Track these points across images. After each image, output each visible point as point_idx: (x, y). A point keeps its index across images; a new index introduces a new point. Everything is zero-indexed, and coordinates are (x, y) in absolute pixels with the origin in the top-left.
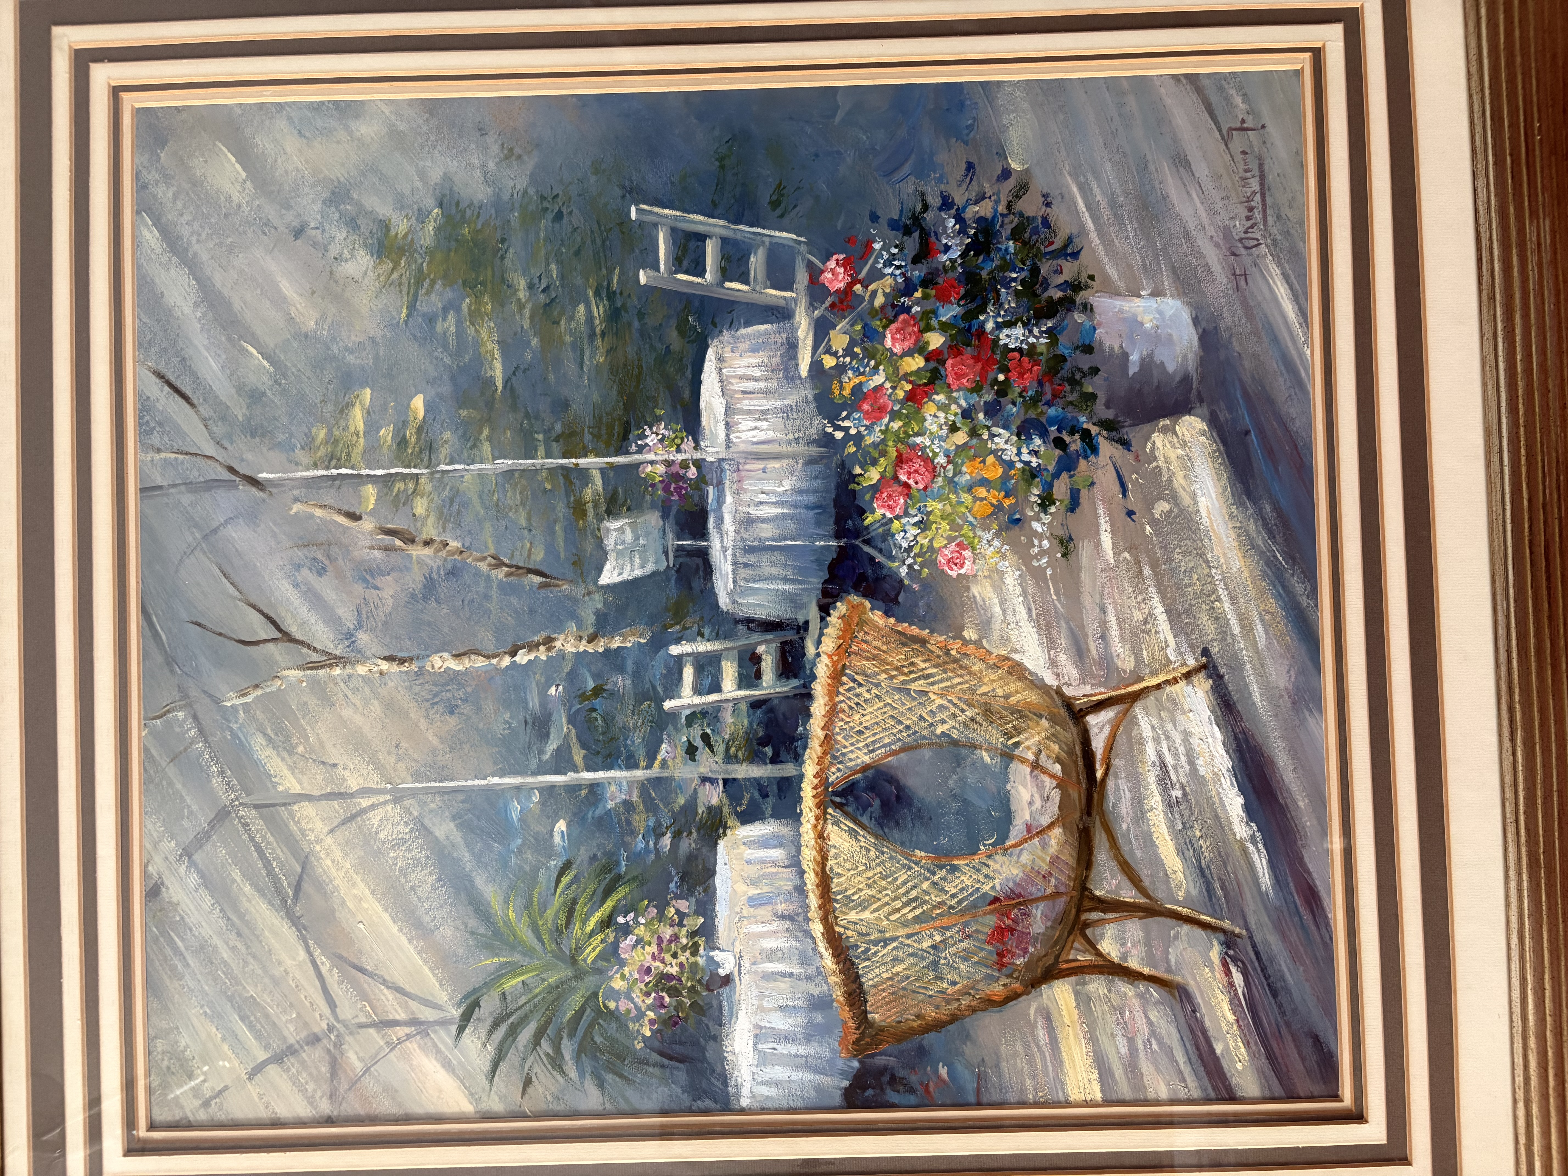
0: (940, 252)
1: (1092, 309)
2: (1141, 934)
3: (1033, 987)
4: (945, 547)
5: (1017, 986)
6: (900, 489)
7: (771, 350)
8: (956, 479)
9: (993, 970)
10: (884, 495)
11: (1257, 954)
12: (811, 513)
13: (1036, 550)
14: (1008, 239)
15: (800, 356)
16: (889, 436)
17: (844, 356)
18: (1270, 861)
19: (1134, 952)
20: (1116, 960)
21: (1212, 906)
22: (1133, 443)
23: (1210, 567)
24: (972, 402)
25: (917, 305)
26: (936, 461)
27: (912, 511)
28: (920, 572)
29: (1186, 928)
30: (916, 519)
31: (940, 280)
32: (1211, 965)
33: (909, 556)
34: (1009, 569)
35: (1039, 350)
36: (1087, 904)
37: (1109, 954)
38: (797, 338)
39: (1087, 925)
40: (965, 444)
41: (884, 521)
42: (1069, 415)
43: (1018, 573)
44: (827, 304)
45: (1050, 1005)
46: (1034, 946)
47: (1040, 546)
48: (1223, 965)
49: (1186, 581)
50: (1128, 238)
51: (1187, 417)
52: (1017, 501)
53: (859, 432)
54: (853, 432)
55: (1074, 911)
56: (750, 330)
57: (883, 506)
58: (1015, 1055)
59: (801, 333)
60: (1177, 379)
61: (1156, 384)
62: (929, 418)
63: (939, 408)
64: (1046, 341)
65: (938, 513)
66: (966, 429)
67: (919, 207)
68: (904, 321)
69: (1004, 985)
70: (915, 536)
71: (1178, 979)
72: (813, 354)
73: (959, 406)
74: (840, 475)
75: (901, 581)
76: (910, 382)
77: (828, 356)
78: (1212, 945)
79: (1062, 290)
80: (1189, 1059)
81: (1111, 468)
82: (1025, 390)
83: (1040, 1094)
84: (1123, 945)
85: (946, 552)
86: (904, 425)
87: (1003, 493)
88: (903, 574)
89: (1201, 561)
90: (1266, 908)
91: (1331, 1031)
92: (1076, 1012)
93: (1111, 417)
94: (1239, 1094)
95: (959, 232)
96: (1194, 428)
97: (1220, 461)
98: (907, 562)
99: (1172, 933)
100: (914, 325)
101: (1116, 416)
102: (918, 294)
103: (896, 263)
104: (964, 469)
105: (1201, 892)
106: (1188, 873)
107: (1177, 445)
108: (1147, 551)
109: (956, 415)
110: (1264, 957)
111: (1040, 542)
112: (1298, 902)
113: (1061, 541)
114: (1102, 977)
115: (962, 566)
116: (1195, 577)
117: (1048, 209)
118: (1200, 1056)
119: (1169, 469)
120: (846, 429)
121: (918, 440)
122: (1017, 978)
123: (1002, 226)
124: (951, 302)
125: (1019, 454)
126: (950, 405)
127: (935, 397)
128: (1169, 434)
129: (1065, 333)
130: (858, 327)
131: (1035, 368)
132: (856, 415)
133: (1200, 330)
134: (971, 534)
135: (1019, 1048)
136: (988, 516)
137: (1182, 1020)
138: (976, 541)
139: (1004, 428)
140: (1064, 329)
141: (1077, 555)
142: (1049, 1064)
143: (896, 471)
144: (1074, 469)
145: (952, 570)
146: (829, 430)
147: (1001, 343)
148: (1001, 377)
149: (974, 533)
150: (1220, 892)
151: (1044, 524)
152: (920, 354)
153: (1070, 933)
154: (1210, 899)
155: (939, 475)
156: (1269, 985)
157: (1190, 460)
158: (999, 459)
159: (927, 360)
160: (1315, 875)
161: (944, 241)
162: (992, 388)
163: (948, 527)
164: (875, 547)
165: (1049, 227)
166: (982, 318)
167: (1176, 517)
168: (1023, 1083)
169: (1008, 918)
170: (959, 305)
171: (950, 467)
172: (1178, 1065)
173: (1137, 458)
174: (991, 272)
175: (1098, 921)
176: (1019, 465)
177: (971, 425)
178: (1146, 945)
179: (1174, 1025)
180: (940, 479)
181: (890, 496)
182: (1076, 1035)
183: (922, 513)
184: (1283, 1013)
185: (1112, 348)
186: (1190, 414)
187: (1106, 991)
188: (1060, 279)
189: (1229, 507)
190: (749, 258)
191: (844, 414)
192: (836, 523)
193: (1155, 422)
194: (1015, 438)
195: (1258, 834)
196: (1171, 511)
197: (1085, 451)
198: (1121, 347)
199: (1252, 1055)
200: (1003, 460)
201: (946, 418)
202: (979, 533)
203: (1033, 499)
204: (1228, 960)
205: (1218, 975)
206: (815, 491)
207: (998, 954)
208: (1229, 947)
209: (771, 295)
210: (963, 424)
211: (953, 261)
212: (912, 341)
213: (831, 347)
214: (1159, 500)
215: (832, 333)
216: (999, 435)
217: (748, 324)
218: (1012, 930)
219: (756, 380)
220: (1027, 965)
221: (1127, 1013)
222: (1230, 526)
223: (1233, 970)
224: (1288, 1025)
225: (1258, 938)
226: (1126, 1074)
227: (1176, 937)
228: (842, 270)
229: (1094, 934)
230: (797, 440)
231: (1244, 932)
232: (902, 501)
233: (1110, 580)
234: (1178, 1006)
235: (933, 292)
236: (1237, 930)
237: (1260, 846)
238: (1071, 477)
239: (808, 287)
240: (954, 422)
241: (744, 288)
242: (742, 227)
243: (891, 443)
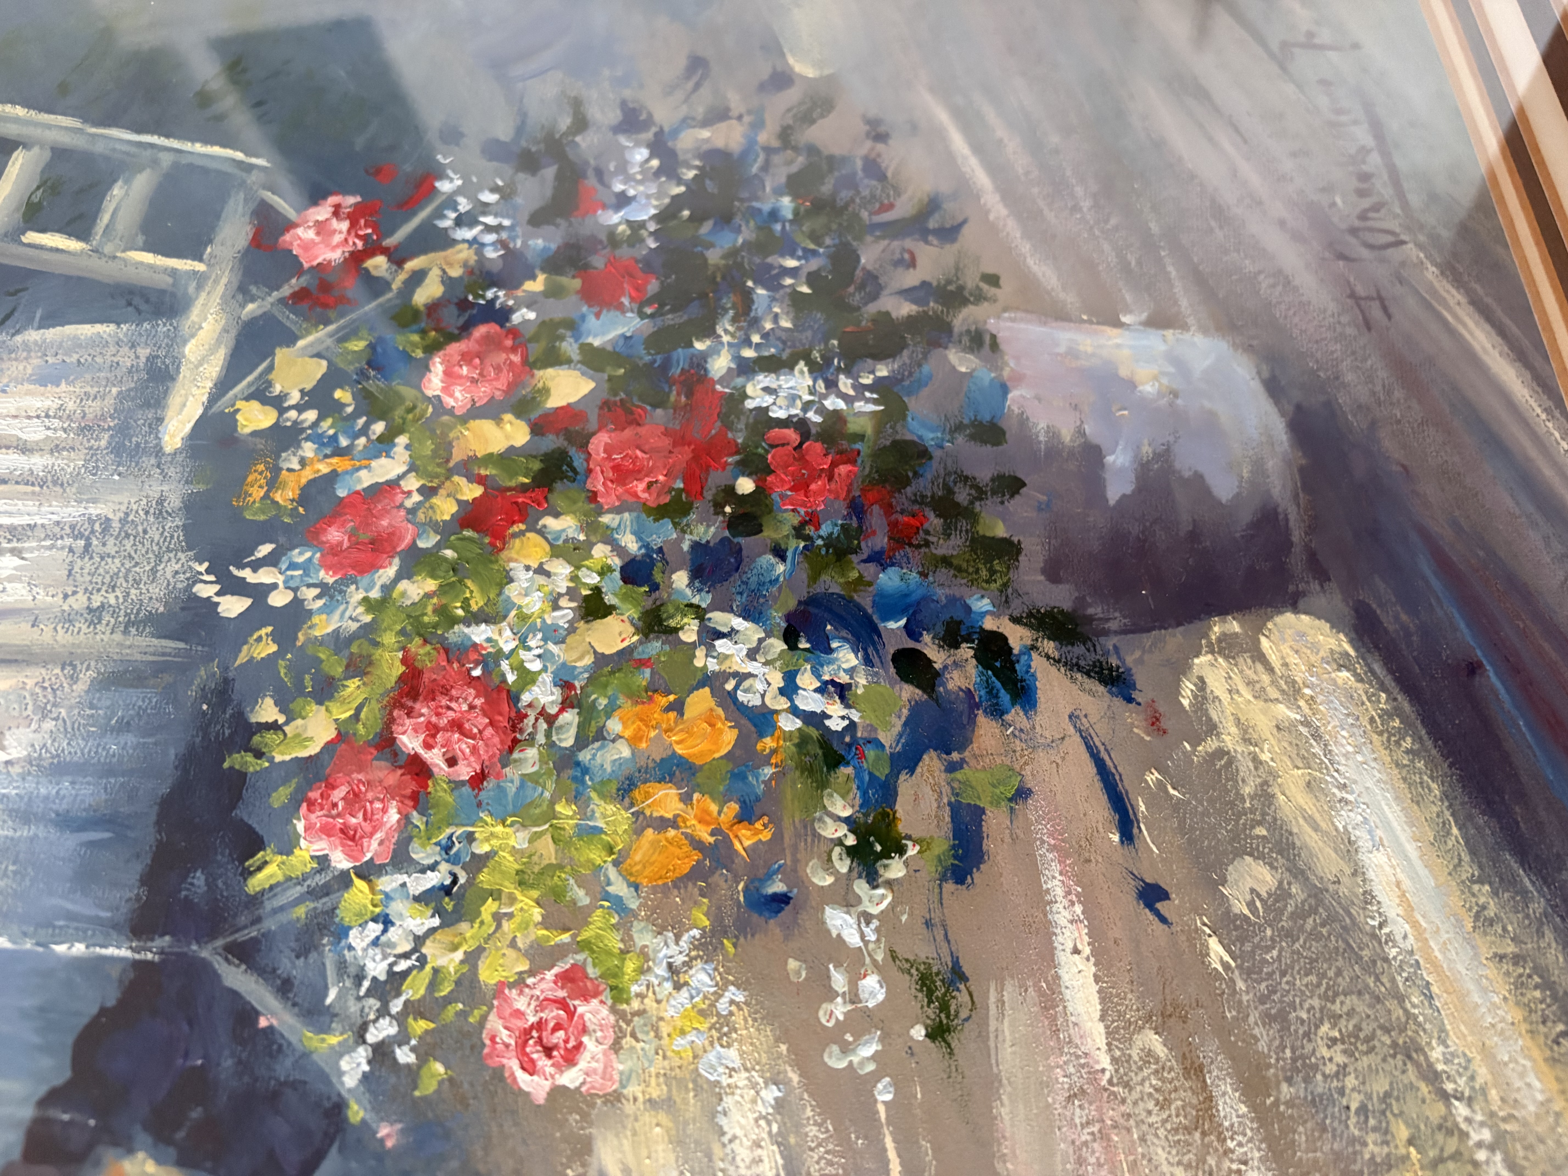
0: (604, 207)
1: (994, 345)
4: (520, 983)
6: (393, 778)
7: (95, 381)
8: (584, 756)
10: (338, 795)
12: (71, 841)
13: (840, 1009)
14: (778, 192)
15: (174, 401)
16: (389, 617)
17: (300, 408)
22: (1140, 678)
23: (1445, 1096)
24: (656, 541)
25: (529, 307)
26: (526, 698)
27: (422, 854)
28: (412, 1074)
30: (432, 879)
31: (598, 262)
33: (384, 1012)
34: (740, 1080)
35: (853, 426)
38: (177, 363)
40: (625, 654)
41: (321, 879)
42: (941, 594)
43: (771, 1094)
44: (286, 291)
47: (853, 997)
49: (1373, 1148)
50: (1076, 208)
51: (1288, 617)
52: (778, 837)
53: (297, 603)
54: (279, 599)
56: (53, 334)
57: (327, 831)
59: (191, 350)
60: (1246, 517)
61: (1185, 527)
62: (522, 578)
63: (557, 552)
64: (871, 407)
65: (510, 863)
66: (633, 612)
67: (565, 122)
68: (487, 339)
70: (419, 941)
72: (213, 399)
73: (619, 550)
74: (204, 724)
75: (338, 1107)
76: (481, 480)
77: (255, 405)
79: (914, 301)
81: (1075, 746)
82: (813, 519)
85: (520, 1003)
86: (443, 590)
87: (733, 808)
88: (350, 1081)
89: (1412, 1074)
93: (1067, 605)
95: (658, 173)
96: (1315, 647)
97: (1408, 743)
98: (373, 1036)
100: (514, 349)
101: (1080, 601)
102: (536, 285)
103: (490, 220)
104: (614, 726)
107: (1273, 693)
108: (1223, 1030)
109: (605, 571)
111: (853, 984)
113: (926, 982)
115: (571, 1057)
116: (1402, 1132)
117: (880, 147)
119: (1256, 760)
120: (259, 593)
121: (479, 634)
123: (765, 168)
124: (621, 308)
125: (789, 689)
126: (590, 545)
127: (549, 522)
128: (1244, 661)
129: (925, 392)
130: (358, 345)
131: (843, 469)
132: (300, 556)
133: (1290, 409)
134: (614, 942)
136: (680, 882)
138: (630, 966)
139: (746, 615)
140: (921, 384)
141: (983, 1036)
143: (390, 721)
144: (961, 748)
145: (530, 1068)
146: (206, 591)
147: (750, 404)
148: (745, 485)
149: (627, 939)
151: (867, 918)
152: (519, 415)
155: (531, 740)
157: (1317, 736)
158: (729, 701)
159: (537, 429)
161: (618, 187)
162: (718, 508)
163: (537, 914)
164: (266, 973)
165: (882, 177)
166: (700, 346)
167: (1300, 915)
170: (642, 315)
171: (570, 717)
173: (1155, 722)
174: (734, 253)
176: (789, 724)
177: (648, 603)
180: (532, 753)
181: (354, 799)
183: (454, 860)
185: (1053, 434)
186: (1296, 610)
188: (911, 279)
189: (1466, 886)
190: (109, 187)
191: (265, 549)
192: (146, 880)
193: (1197, 625)
194: (778, 645)
196: (1281, 894)
197: (992, 693)
198: (1081, 432)
200: (742, 708)
201: (574, 578)
202: (644, 938)
203: (832, 830)
206: (108, 770)
209: (139, 264)
210: (625, 598)
211: (636, 227)
212: (502, 384)
213: (270, 384)
214: (1239, 853)
215: (281, 354)
216: (731, 634)
217: (51, 320)
219: (24, 448)
222: (1486, 952)
228: (345, 225)
230: (95, 614)
232: (393, 816)
233: (1103, 1136)
235: (577, 283)
238: (952, 768)
239: (246, 254)
240: (597, 590)
241: (73, 245)
242: (115, 132)
243: (389, 639)
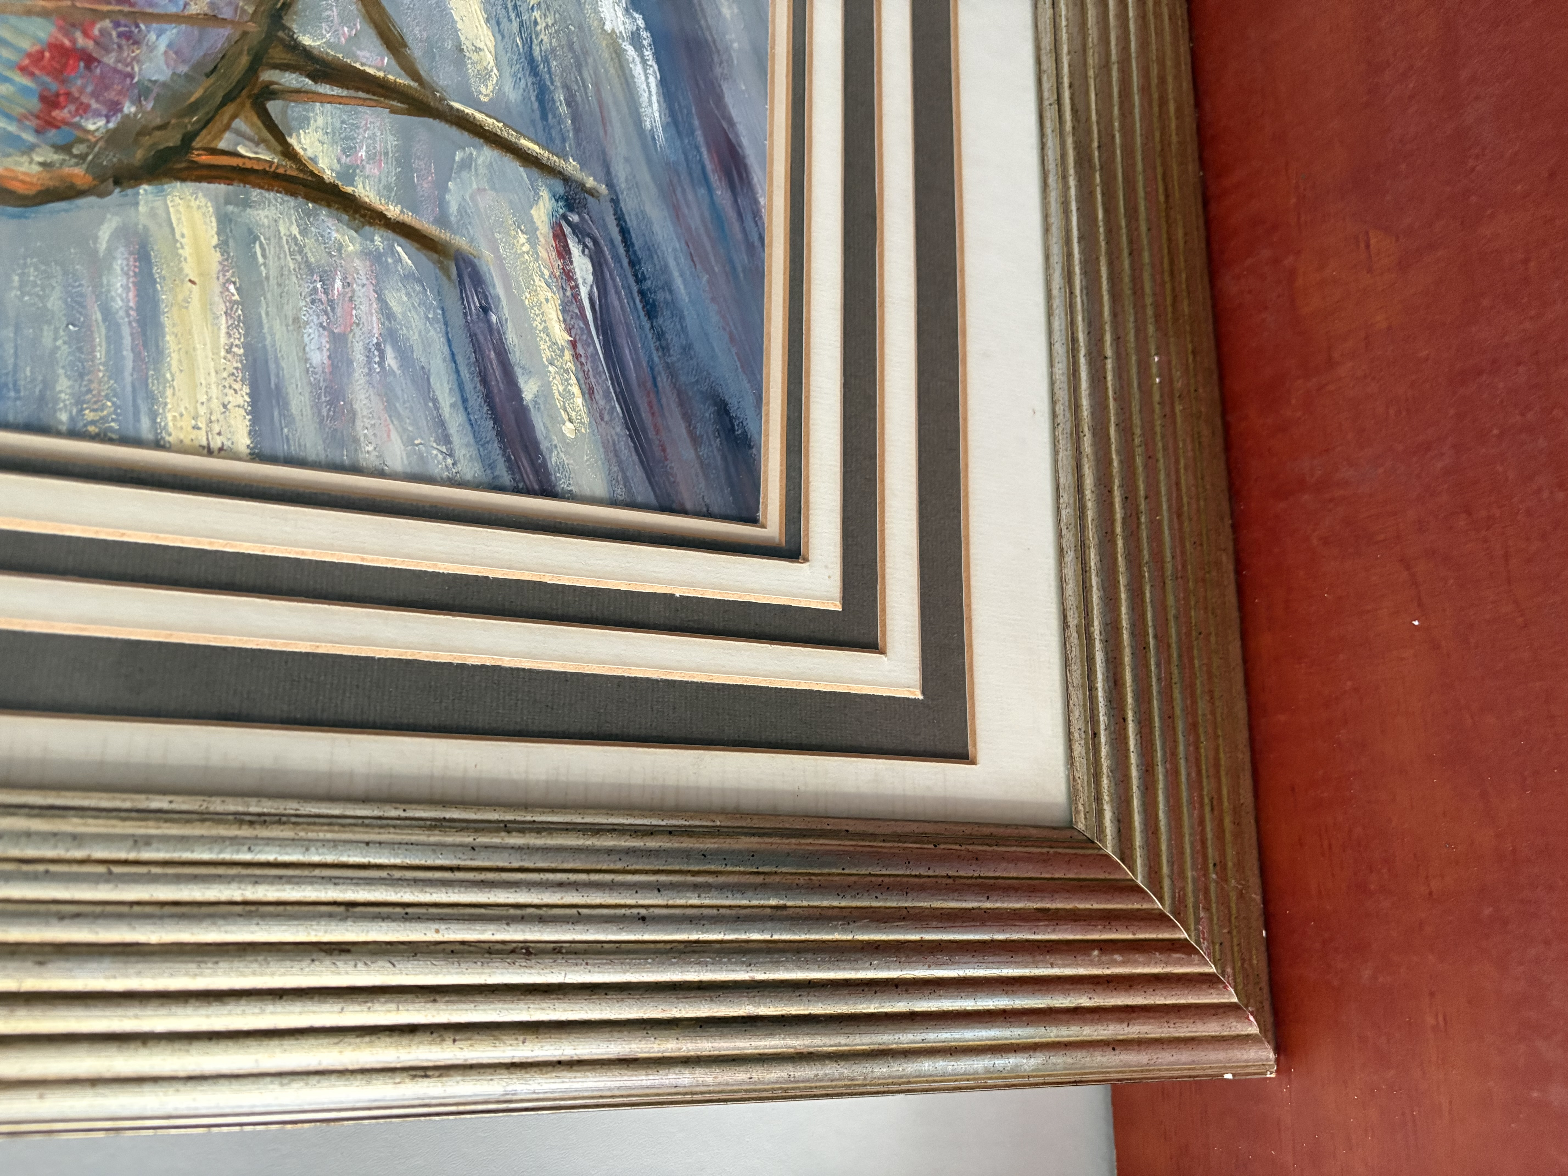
2: (392, 141)
3: (117, 182)
5: (78, 173)
9: (24, 128)
11: (624, 232)
18: (663, 83)
19: (371, 169)
20: (329, 175)
21: (547, 128)
29: (487, 155)
32: (532, 232)
36: (277, 54)
37: (314, 160)
39: (269, 92)
45: (153, 227)
46: (137, 102)
48: (555, 237)
55: (245, 60)
58: (42, 317)
69: (43, 164)
71: (460, 242)
78: (537, 197)
80: (465, 400)
83: (89, 415)
84: (348, 150)
90: (649, 160)
91: (750, 399)
92: (217, 256)
94: (563, 485)
99: (458, 156)
105: (525, 99)
106: (505, 59)
110: (638, 242)
112: (707, 162)
114: (291, 202)
118: (489, 399)
122: (82, 157)
135: (55, 302)
137: (458, 320)
142: (128, 354)
150: (563, 109)
153: (228, 99)
154: (544, 116)
156: (641, 293)
160: (741, 128)
168: (48, 384)
169: (86, 34)
172: (437, 408)
175: (298, 91)
178: (399, 163)
179: (439, 327)
182: (207, 306)
184: (664, 349)
187: (295, 231)
195: (645, 34)
199: (598, 416)
204: (567, 230)
205: (543, 253)
207: (43, 98)
208: (570, 207)
218: (89, 60)
220: (112, 138)
221: (338, 284)
223: (575, 249)
224: (672, 372)
225: (628, 205)
226: (316, 406)
227: (466, 164)
229: (284, 112)
231: (603, 189)
234: (452, 295)
236: (590, 182)
237: (648, 54)
